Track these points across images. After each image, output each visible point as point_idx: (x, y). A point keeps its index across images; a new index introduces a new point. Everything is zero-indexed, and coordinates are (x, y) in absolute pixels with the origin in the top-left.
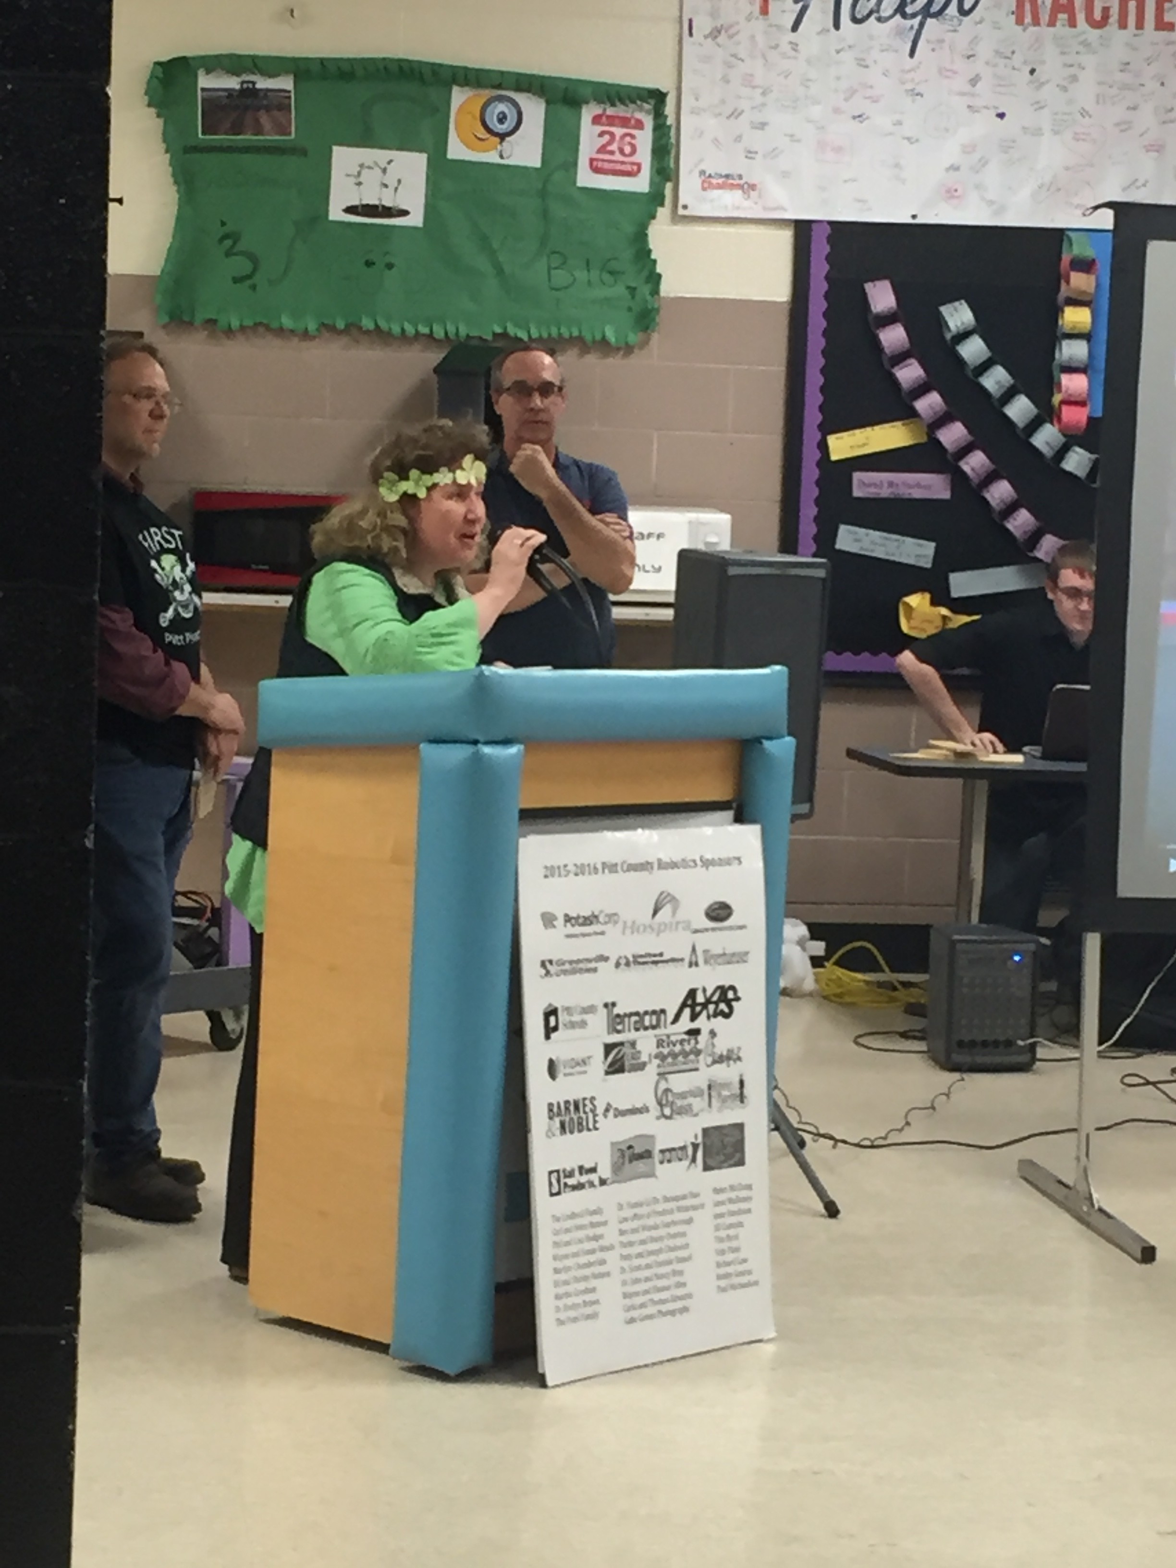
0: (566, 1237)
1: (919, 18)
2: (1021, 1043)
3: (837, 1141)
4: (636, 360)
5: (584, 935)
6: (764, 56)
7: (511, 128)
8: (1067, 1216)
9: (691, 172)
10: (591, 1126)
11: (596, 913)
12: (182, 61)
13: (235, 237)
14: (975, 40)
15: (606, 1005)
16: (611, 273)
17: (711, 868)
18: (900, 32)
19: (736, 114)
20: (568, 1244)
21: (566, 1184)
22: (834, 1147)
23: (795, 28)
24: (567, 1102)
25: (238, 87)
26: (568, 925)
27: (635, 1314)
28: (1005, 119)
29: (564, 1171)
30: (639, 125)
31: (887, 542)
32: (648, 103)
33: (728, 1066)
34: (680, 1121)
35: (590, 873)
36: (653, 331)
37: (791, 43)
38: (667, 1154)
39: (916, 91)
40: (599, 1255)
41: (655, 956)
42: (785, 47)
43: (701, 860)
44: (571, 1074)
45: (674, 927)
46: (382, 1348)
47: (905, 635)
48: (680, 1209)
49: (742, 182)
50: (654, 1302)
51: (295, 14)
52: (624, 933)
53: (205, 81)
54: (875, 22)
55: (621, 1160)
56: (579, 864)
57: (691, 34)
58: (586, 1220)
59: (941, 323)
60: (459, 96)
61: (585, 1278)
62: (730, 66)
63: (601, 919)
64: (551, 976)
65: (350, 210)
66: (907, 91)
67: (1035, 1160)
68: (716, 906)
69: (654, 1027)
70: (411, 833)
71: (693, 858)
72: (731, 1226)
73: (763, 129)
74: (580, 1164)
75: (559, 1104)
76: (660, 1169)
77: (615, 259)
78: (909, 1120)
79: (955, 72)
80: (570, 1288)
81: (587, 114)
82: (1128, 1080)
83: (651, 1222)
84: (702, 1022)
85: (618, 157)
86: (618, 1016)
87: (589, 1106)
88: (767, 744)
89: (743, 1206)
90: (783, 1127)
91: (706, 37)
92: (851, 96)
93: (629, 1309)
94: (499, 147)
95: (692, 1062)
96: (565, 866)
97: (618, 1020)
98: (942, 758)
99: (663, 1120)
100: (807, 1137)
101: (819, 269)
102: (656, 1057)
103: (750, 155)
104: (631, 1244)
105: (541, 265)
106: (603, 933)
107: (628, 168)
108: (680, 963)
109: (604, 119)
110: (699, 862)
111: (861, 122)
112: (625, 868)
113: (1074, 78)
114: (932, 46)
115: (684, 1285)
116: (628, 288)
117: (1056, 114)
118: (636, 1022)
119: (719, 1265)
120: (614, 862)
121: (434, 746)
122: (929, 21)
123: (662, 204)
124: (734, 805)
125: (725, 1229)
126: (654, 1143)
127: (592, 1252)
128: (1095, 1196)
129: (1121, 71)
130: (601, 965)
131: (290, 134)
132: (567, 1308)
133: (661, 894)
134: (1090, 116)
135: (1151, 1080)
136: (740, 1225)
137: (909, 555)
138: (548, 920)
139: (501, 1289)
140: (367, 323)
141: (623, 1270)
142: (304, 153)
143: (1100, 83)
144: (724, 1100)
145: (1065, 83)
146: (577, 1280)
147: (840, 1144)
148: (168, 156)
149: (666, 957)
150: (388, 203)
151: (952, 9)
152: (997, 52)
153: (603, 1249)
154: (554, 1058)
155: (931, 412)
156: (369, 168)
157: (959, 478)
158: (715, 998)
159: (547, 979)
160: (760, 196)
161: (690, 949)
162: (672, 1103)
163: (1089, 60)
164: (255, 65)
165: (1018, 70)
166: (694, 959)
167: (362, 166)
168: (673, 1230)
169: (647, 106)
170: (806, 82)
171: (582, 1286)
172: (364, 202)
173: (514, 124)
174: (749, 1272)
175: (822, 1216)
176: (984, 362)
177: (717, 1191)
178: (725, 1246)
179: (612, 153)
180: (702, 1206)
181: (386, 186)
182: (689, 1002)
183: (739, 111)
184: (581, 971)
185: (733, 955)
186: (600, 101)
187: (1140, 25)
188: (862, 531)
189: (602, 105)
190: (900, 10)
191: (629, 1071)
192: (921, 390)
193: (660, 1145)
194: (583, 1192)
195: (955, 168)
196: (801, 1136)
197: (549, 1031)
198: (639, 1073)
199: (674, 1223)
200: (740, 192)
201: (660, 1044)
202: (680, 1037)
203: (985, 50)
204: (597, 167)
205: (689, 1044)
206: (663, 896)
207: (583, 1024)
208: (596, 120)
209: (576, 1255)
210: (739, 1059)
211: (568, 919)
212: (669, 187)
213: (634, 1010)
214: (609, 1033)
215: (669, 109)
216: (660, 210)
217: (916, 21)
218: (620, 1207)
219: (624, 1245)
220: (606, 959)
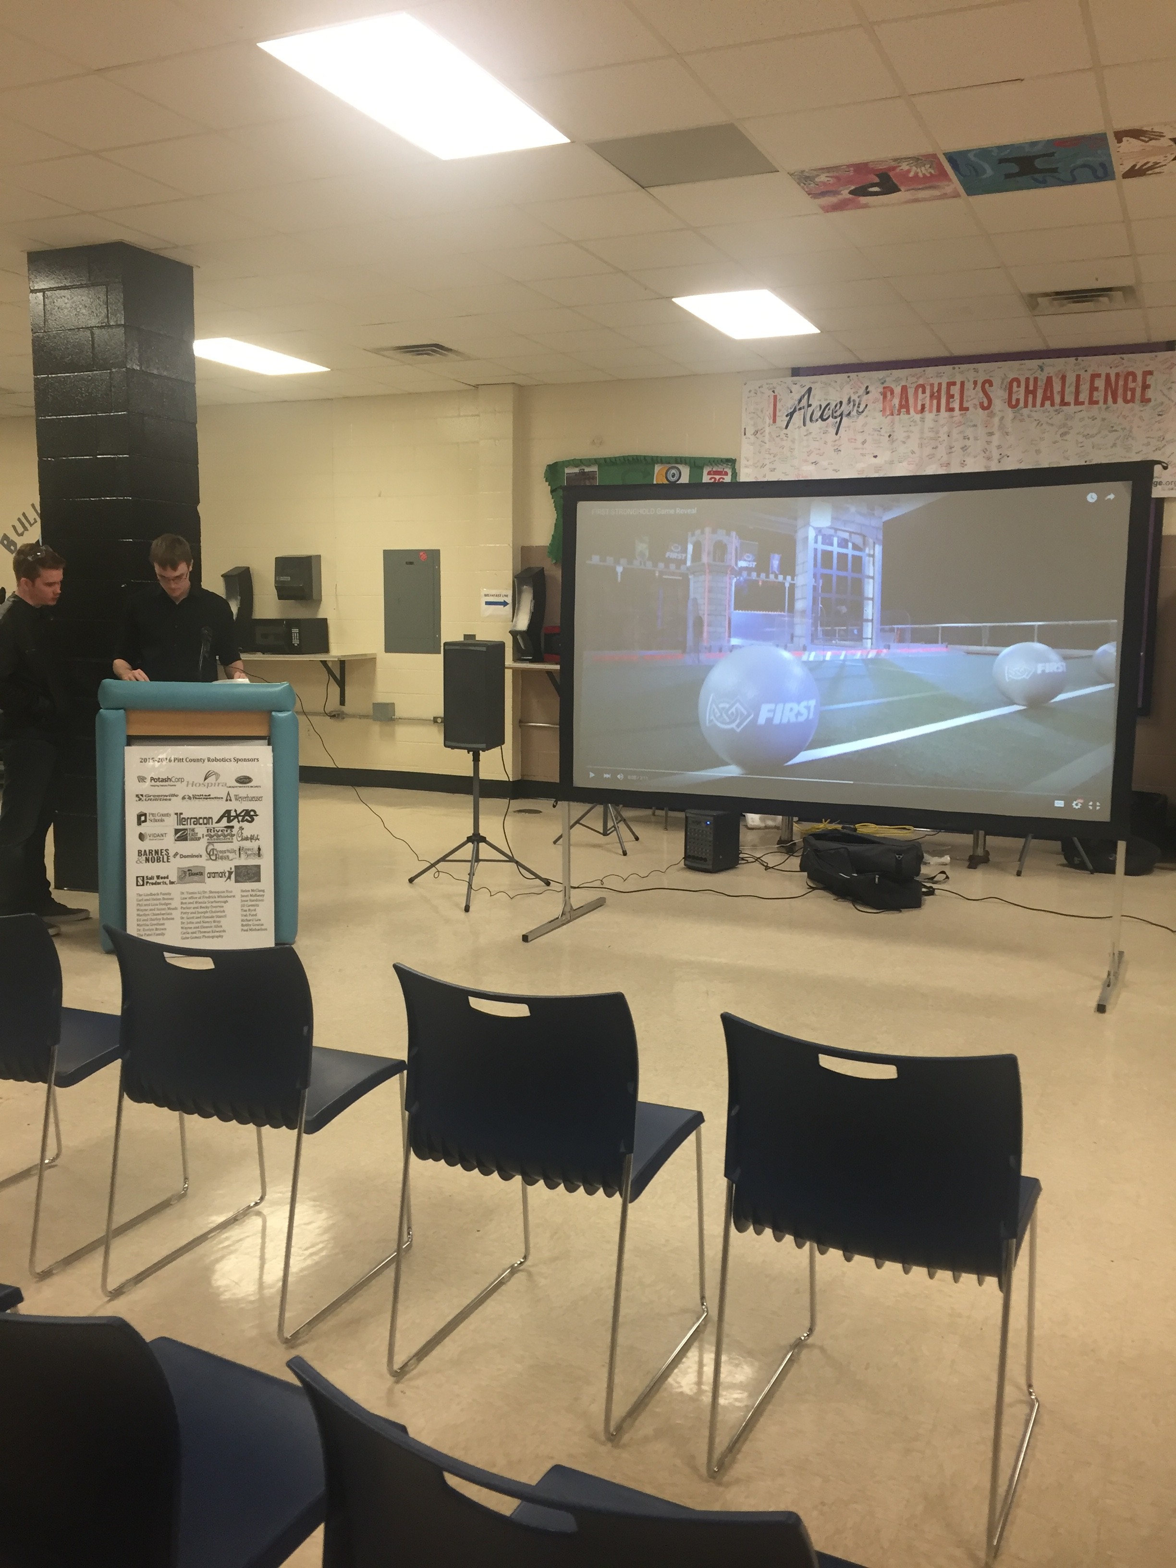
0: (146, 903)
1: (840, 417)
5: (163, 786)
6: (775, 440)
10: (164, 860)
11: (170, 777)
12: (559, 463)
15: (176, 814)
17: (241, 763)
18: (832, 424)
20: (147, 905)
21: (147, 882)
23: (787, 427)
24: (150, 850)
25: (579, 471)
26: (153, 781)
27: (188, 935)
28: (877, 458)
29: (144, 876)
30: (726, 474)
32: (729, 464)
33: (251, 842)
34: (219, 862)
35: (167, 762)
37: (785, 433)
38: (213, 875)
39: (838, 449)
40: (167, 911)
41: (204, 796)
42: (783, 436)
44: (153, 840)
45: (214, 785)
48: (220, 897)
50: (202, 932)
52: (187, 786)
53: (568, 470)
54: (821, 421)
55: (185, 875)
56: (161, 758)
57: (745, 434)
58: (158, 897)
60: (654, 466)
61: (158, 919)
62: (761, 446)
63: (173, 779)
64: (145, 800)
66: (834, 450)
68: (242, 778)
69: (206, 824)
71: (229, 758)
72: (250, 906)
74: (157, 875)
75: (145, 851)
76: (207, 879)
78: (604, 880)
79: (855, 439)
80: (148, 923)
81: (704, 467)
83: (200, 900)
84: (235, 823)
86: (183, 818)
87: (164, 853)
89: (258, 898)
91: (752, 435)
92: (811, 454)
93: (185, 933)
95: (228, 839)
97: (184, 820)
99: (211, 861)
102: (206, 836)
104: (189, 908)
106: (175, 785)
108: (220, 800)
110: (233, 760)
111: (815, 465)
112: (191, 760)
113: (908, 437)
114: (845, 429)
115: (221, 926)
117: (900, 453)
118: (194, 821)
119: (242, 921)
120: (181, 758)
122: (844, 419)
124: (264, 738)
125: (247, 907)
126: (204, 870)
127: (164, 909)
129: (929, 431)
130: (173, 798)
132: (145, 930)
134: (915, 454)
141: (180, 918)
143: (920, 438)
144: (248, 855)
145: (905, 440)
146: (153, 920)
149: (212, 797)
152: (874, 429)
153: (169, 909)
154: (143, 832)
158: (243, 814)
159: (140, 802)
161: (227, 794)
162: (217, 854)
163: (916, 429)
164: (584, 462)
165: (884, 436)
166: (229, 798)
168: (216, 904)
171: (155, 922)
174: (262, 925)
177: (242, 891)
178: (246, 913)
180: (234, 896)
182: (227, 815)
184: (161, 800)
185: (254, 797)
187: (937, 410)
190: (832, 415)
191: (191, 840)
193: (207, 871)
194: (159, 885)
197: (139, 823)
199: (216, 902)
201: (209, 830)
202: (221, 829)
203: (868, 429)
205: (227, 831)
206: (211, 772)
207: (162, 821)
209: (152, 910)
210: (257, 839)
211: (152, 779)
213: (193, 817)
214: (178, 825)
215: (738, 466)
217: (838, 419)
218: (184, 893)
219: (183, 908)
220: (177, 796)
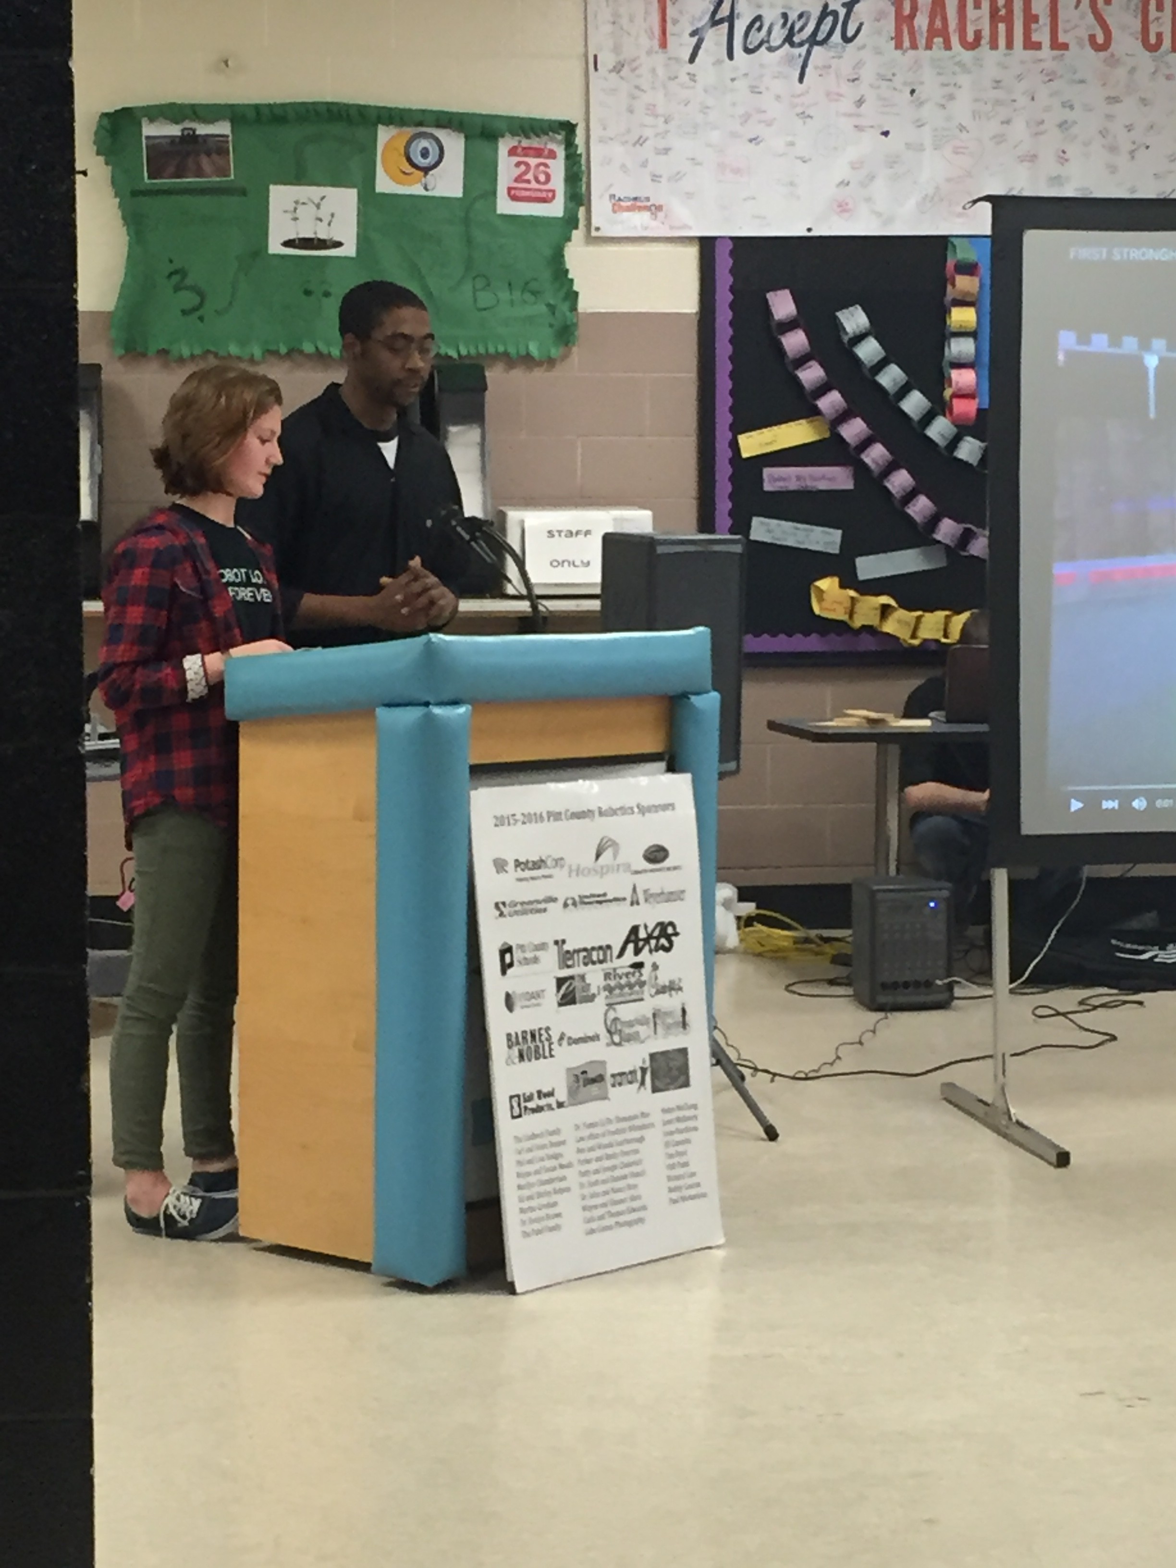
0: (528, 1156)
1: (806, 46)
2: (939, 982)
3: (775, 1075)
4: (556, 373)
5: (533, 878)
6: (664, 87)
7: (433, 162)
8: (988, 1132)
9: (601, 197)
10: (547, 1054)
11: (544, 858)
12: (126, 112)
13: (181, 272)
14: (859, 65)
15: (556, 943)
16: (534, 293)
17: (647, 814)
18: (790, 60)
19: (641, 142)
20: (530, 1162)
21: (526, 1108)
22: (772, 1081)
23: (692, 59)
24: (524, 1032)
25: (179, 134)
26: (519, 869)
27: (594, 1225)
28: (889, 136)
29: (524, 1094)
30: (552, 155)
31: (798, 532)
32: (559, 134)
33: (671, 995)
34: (629, 1048)
35: (536, 822)
36: (574, 344)
37: (689, 74)
38: (618, 1079)
39: (806, 114)
40: (559, 1173)
41: (599, 896)
42: (684, 78)
43: (638, 807)
44: (527, 1007)
45: (616, 868)
46: (363, 1267)
47: (819, 617)
48: (632, 1128)
49: (649, 204)
50: (612, 1215)
51: (229, 63)
53: (149, 130)
54: (766, 52)
55: (576, 1085)
56: (526, 812)
57: (596, 69)
58: (545, 1141)
59: (838, 327)
60: (384, 134)
61: (548, 1194)
62: (634, 98)
63: (549, 863)
64: (505, 916)
65: (288, 244)
66: (798, 115)
67: (958, 1084)
68: (653, 849)
69: (601, 962)
70: (370, 789)
71: (630, 805)
72: (678, 1143)
73: (666, 154)
74: (538, 1089)
75: (517, 1034)
76: (612, 1092)
77: (536, 279)
78: (840, 1055)
79: (841, 95)
80: (534, 1203)
81: (504, 146)
82: (1040, 1012)
83: (605, 1140)
84: (645, 956)
85: (533, 185)
86: (568, 952)
87: (544, 1036)
88: (693, 699)
89: (690, 1124)
90: (724, 1062)
91: (611, 71)
92: (746, 121)
93: (589, 1220)
94: (423, 180)
95: (637, 993)
96: (514, 815)
97: (568, 956)
98: (855, 725)
99: (613, 1047)
100: (746, 1072)
101: (724, 280)
102: (605, 989)
103: (655, 178)
104: (588, 1161)
105: (467, 287)
106: (550, 876)
107: (544, 195)
108: (622, 903)
109: (519, 150)
110: (636, 810)
111: (758, 144)
112: (569, 814)
113: (951, 97)
114: (820, 72)
115: (638, 1198)
116: (549, 305)
117: (936, 130)
118: (585, 957)
119: (670, 1178)
120: (557, 810)
121: (387, 709)
122: (816, 49)
123: (576, 228)
124: (667, 757)
125: (674, 1146)
126: (605, 1068)
127: (554, 1169)
128: (1013, 1111)
129: (995, 88)
130: (550, 906)
131: (229, 176)
132: (533, 1221)
133: (602, 840)
134: (968, 132)
135: (1061, 1010)
136: (687, 1141)
137: (818, 543)
138: (500, 865)
139: (471, 1207)
140: (308, 348)
141: (582, 1185)
142: (243, 193)
143: (976, 100)
144: (668, 1027)
145: (943, 102)
146: (540, 1195)
147: (777, 1078)
148: (118, 200)
149: (610, 897)
150: (322, 236)
151: (837, 36)
152: (878, 74)
153: (562, 1166)
154: (510, 992)
155: (833, 411)
156: (304, 203)
157: (861, 470)
158: (656, 933)
159: (502, 919)
160: (666, 216)
161: (632, 887)
162: (620, 1031)
163: (964, 80)
164: (195, 113)
165: (901, 91)
166: (635, 899)
167: (297, 202)
168: (627, 1148)
169: (559, 137)
170: (705, 109)
171: (544, 1201)
172: (301, 236)
173: (437, 158)
174: (698, 1185)
175: (763, 1139)
176: (879, 362)
177: (665, 1111)
178: (676, 1160)
179: (528, 181)
180: (652, 1125)
181: (321, 220)
182: (633, 938)
183: (644, 138)
184: (532, 911)
185: (671, 893)
186: (514, 134)
187: (1010, 45)
188: (774, 522)
189: (517, 138)
190: (789, 39)
191: (581, 1002)
192: (822, 390)
193: (612, 1069)
194: (543, 1113)
195: (845, 183)
196: (740, 1072)
197: (505, 968)
198: (589, 1004)
199: (628, 1141)
200: (649, 213)
201: (607, 976)
202: (625, 970)
203: (868, 74)
204: (515, 194)
205: (633, 974)
206: (604, 841)
207: (536, 960)
208: (512, 152)
209: (537, 1172)
210: (680, 989)
211: (518, 864)
212: (582, 211)
213: (582, 946)
214: (560, 968)
215: (579, 140)
216: (574, 232)
217: (803, 50)
218: (577, 1127)
219: (581, 1162)
220: (554, 900)
